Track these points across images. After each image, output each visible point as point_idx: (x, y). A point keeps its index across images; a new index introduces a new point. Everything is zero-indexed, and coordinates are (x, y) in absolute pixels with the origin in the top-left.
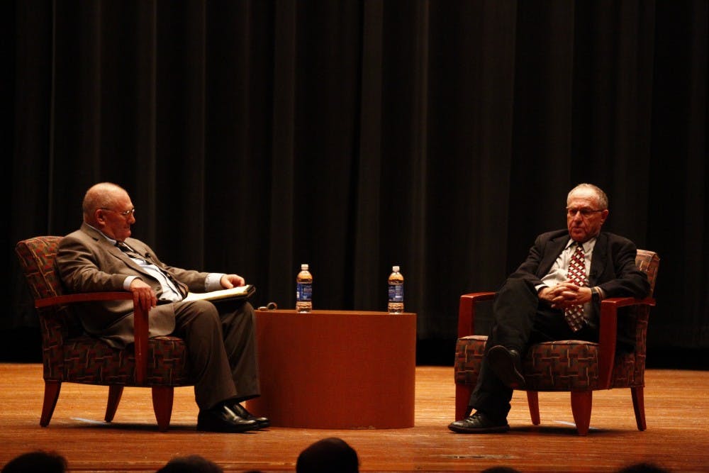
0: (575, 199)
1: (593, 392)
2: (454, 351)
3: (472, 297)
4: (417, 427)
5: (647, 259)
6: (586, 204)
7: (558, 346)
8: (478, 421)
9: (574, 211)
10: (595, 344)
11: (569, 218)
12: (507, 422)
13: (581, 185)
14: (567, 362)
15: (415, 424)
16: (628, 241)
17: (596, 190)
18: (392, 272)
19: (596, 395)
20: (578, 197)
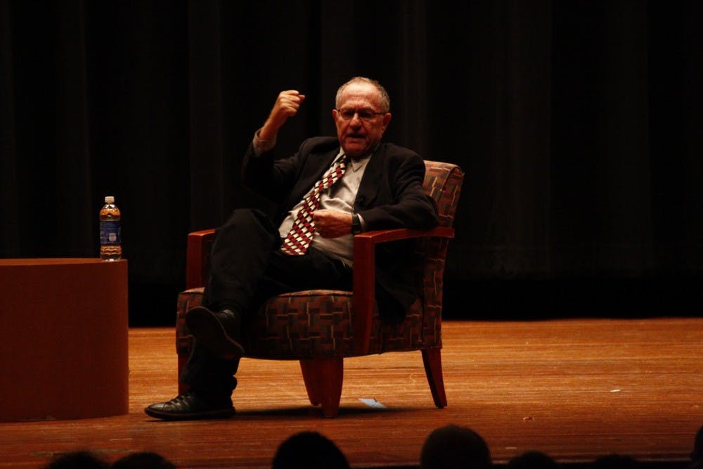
0: (350, 97)
1: (345, 359)
2: (175, 309)
3: (202, 235)
4: (131, 414)
5: (442, 174)
6: (367, 104)
7: (297, 299)
8: (186, 403)
9: (349, 113)
10: (347, 293)
11: (341, 123)
12: (231, 402)
13: (357, 79)
14: (307, 319)
15: (130, 412)
16: (412, 153)
17: (376, 85)
18: (105, 204)
19: (348, 362)
20: (355, 93)
